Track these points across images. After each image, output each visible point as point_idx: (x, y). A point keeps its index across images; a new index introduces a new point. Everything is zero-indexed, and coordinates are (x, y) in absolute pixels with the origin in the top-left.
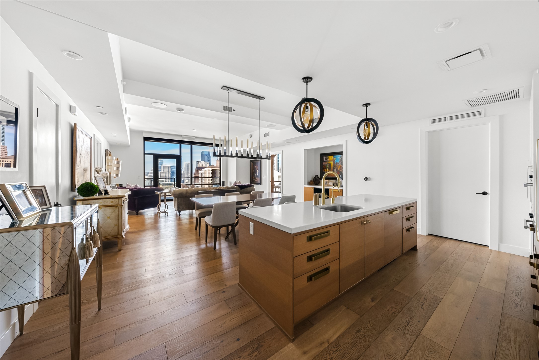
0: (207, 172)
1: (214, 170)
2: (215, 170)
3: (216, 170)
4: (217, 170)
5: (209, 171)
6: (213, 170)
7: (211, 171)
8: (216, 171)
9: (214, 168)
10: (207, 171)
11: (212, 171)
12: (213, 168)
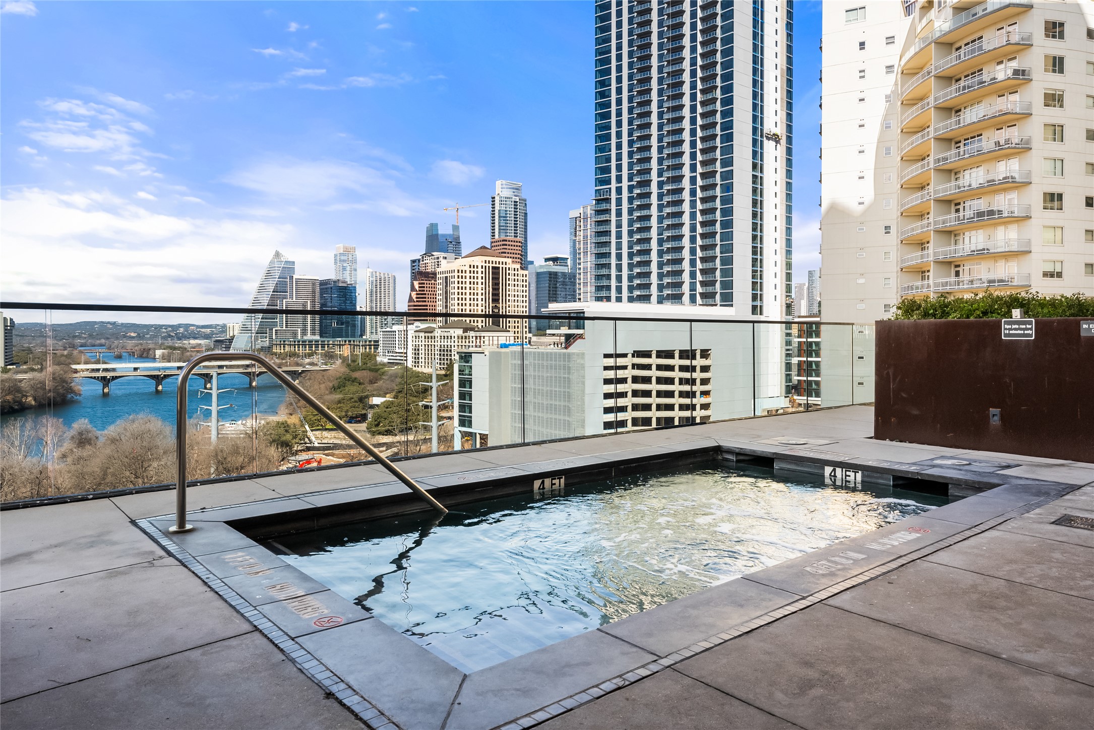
0: (468, 272)
1: (491, 265)
2: (494, 265)
3: (497, 265)
4: (501, 266)
5: (472, 269)
6: (487, 265)
7: (480, 270)
8: (499, 267)
9: (491, 259)
10: (468, 269)
11: (484, 270)
12: (488, 258)
